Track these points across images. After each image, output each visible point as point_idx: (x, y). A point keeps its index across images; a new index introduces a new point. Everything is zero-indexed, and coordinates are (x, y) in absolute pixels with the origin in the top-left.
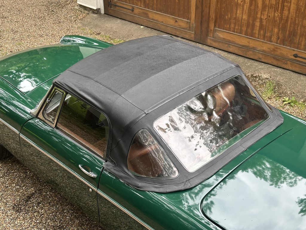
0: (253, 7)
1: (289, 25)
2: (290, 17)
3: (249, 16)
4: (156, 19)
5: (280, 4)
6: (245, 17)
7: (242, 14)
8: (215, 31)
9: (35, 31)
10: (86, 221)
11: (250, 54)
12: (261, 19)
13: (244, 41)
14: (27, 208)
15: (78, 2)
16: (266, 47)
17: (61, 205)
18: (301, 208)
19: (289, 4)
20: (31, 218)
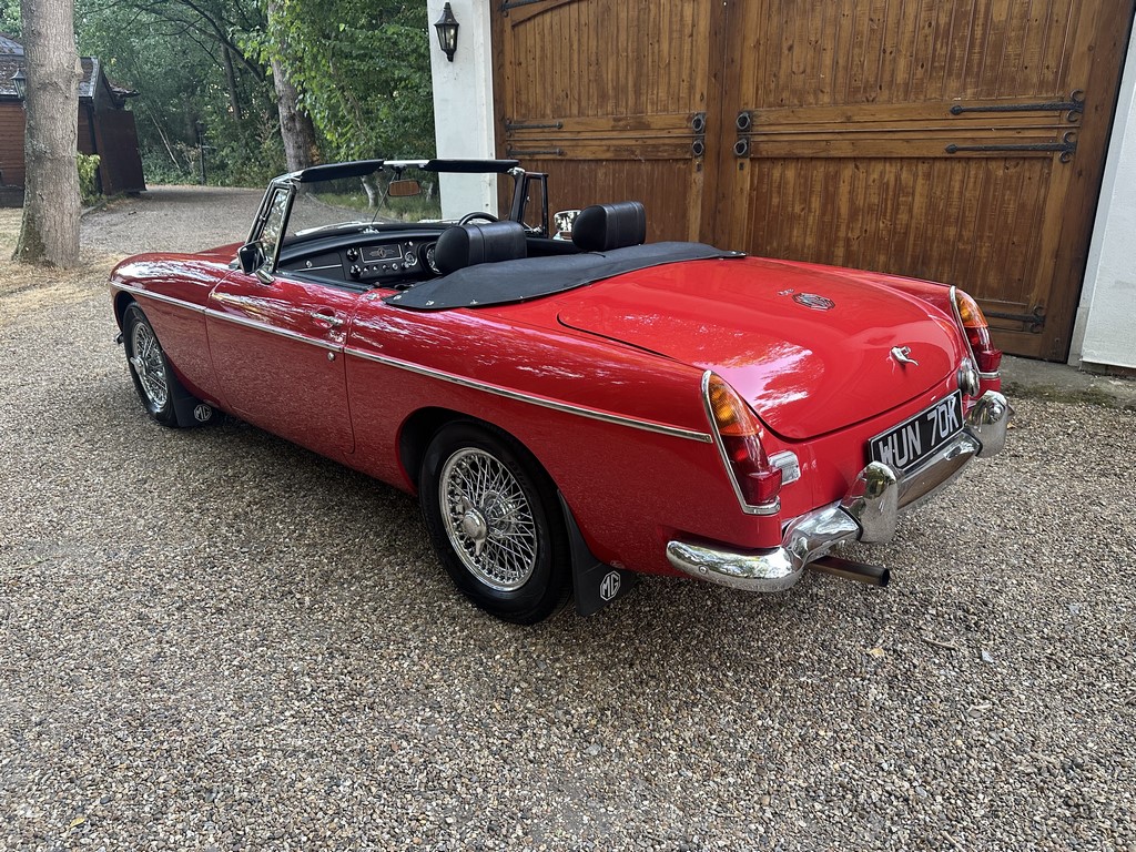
1: (911, 242)
2: (913, 225)
3: (820, 237)
5: (889, 202)
6: (809, 241)
7: (804, 236)
12: (848, 240)
19: (910, 199)
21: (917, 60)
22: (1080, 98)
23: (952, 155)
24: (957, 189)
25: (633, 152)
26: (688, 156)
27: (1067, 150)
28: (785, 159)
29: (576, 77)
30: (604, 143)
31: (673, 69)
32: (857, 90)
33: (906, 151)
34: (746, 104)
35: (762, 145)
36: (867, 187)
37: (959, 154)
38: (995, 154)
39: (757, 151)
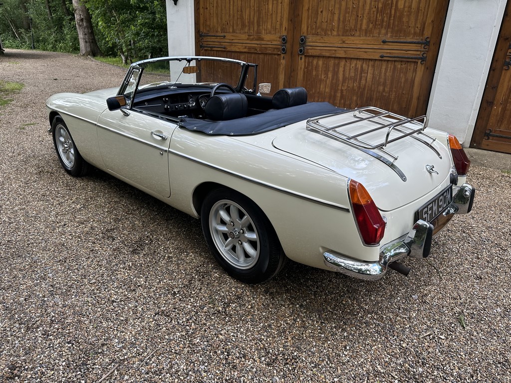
0: (334, 81)
1: (366, 92)
2: (367, 85)
3: (331, 89)
5: (358, 76)
6: (327, 90)
7: (325, 88)
12: (342, 90)
19: (366, 75)
21: (370, 21)
22: (428, 40)
23: (382, 59)
24: (383, 72)
25: (256, 50)
26: (279, 53)
27: (423, 59)
28: (318, 57)
29: (232, 16)
30: (244, 45)
31: (274, 16)
32: (347, 31)
33: (365, 56)
34: (303, 33)
35: (309, 50)
36: (350, 69)
37: (385, 58)
38: (398, 59)
39: (307, 53)
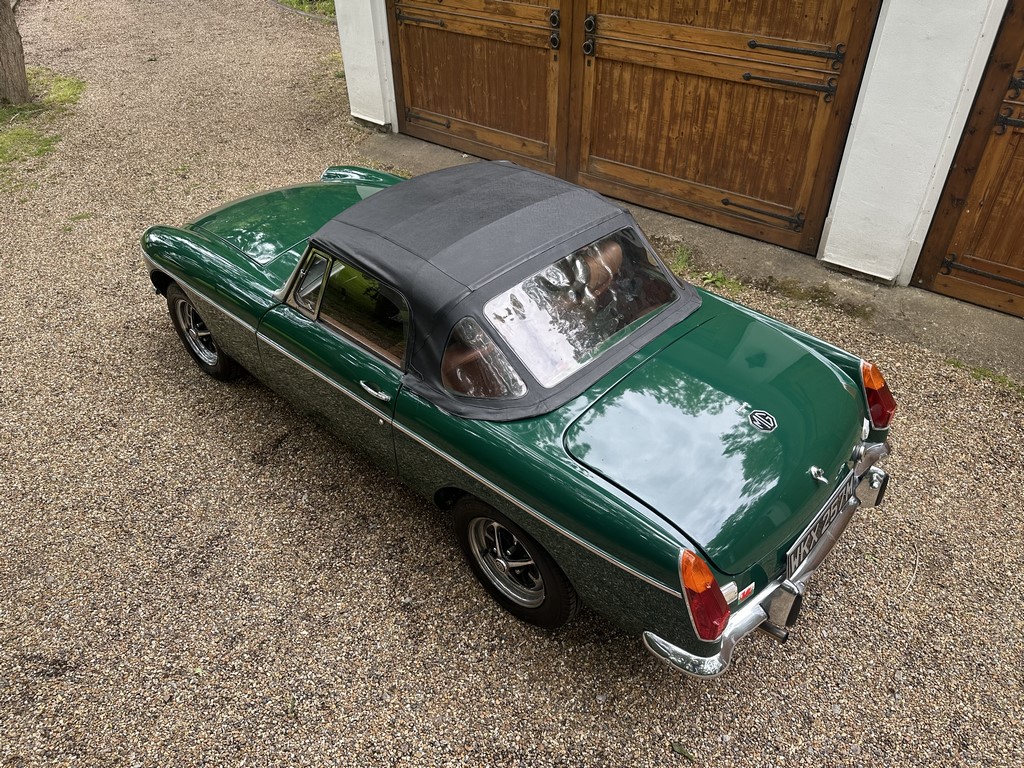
0: (654, 118)
1: (715, 148)
2: (717, 134)
3: (648, 133)
4: (490, 141)
5: (700, 112)
6: (641, 135)
7: (637, 131)
8: (591, 160)
9: (278, 165)
10: (377, 476)
11: (649, 201)
12: (669, 139)
13: (639, 178)
14: (276, 458)
15: (352, 114)
16: (677, 187)
17: (334, 452)
18: (727, 445)
19: (716, 112)
20: (283, 474)
22: (842, 50)
23: (747, 82)
24: (750, 110)
25: (502, 35)
26: (546, 46)
27: (830, 92)
30: (478, 21)
32: (679, 11)
33: (714, 72)
34: (592, 8)
35: (605, 48)
36: (685, 97)
37: (753, 82)
38: (778, 86)
39: (601, 52)
